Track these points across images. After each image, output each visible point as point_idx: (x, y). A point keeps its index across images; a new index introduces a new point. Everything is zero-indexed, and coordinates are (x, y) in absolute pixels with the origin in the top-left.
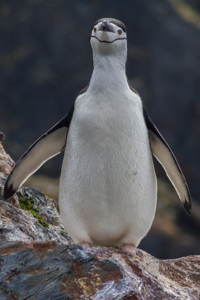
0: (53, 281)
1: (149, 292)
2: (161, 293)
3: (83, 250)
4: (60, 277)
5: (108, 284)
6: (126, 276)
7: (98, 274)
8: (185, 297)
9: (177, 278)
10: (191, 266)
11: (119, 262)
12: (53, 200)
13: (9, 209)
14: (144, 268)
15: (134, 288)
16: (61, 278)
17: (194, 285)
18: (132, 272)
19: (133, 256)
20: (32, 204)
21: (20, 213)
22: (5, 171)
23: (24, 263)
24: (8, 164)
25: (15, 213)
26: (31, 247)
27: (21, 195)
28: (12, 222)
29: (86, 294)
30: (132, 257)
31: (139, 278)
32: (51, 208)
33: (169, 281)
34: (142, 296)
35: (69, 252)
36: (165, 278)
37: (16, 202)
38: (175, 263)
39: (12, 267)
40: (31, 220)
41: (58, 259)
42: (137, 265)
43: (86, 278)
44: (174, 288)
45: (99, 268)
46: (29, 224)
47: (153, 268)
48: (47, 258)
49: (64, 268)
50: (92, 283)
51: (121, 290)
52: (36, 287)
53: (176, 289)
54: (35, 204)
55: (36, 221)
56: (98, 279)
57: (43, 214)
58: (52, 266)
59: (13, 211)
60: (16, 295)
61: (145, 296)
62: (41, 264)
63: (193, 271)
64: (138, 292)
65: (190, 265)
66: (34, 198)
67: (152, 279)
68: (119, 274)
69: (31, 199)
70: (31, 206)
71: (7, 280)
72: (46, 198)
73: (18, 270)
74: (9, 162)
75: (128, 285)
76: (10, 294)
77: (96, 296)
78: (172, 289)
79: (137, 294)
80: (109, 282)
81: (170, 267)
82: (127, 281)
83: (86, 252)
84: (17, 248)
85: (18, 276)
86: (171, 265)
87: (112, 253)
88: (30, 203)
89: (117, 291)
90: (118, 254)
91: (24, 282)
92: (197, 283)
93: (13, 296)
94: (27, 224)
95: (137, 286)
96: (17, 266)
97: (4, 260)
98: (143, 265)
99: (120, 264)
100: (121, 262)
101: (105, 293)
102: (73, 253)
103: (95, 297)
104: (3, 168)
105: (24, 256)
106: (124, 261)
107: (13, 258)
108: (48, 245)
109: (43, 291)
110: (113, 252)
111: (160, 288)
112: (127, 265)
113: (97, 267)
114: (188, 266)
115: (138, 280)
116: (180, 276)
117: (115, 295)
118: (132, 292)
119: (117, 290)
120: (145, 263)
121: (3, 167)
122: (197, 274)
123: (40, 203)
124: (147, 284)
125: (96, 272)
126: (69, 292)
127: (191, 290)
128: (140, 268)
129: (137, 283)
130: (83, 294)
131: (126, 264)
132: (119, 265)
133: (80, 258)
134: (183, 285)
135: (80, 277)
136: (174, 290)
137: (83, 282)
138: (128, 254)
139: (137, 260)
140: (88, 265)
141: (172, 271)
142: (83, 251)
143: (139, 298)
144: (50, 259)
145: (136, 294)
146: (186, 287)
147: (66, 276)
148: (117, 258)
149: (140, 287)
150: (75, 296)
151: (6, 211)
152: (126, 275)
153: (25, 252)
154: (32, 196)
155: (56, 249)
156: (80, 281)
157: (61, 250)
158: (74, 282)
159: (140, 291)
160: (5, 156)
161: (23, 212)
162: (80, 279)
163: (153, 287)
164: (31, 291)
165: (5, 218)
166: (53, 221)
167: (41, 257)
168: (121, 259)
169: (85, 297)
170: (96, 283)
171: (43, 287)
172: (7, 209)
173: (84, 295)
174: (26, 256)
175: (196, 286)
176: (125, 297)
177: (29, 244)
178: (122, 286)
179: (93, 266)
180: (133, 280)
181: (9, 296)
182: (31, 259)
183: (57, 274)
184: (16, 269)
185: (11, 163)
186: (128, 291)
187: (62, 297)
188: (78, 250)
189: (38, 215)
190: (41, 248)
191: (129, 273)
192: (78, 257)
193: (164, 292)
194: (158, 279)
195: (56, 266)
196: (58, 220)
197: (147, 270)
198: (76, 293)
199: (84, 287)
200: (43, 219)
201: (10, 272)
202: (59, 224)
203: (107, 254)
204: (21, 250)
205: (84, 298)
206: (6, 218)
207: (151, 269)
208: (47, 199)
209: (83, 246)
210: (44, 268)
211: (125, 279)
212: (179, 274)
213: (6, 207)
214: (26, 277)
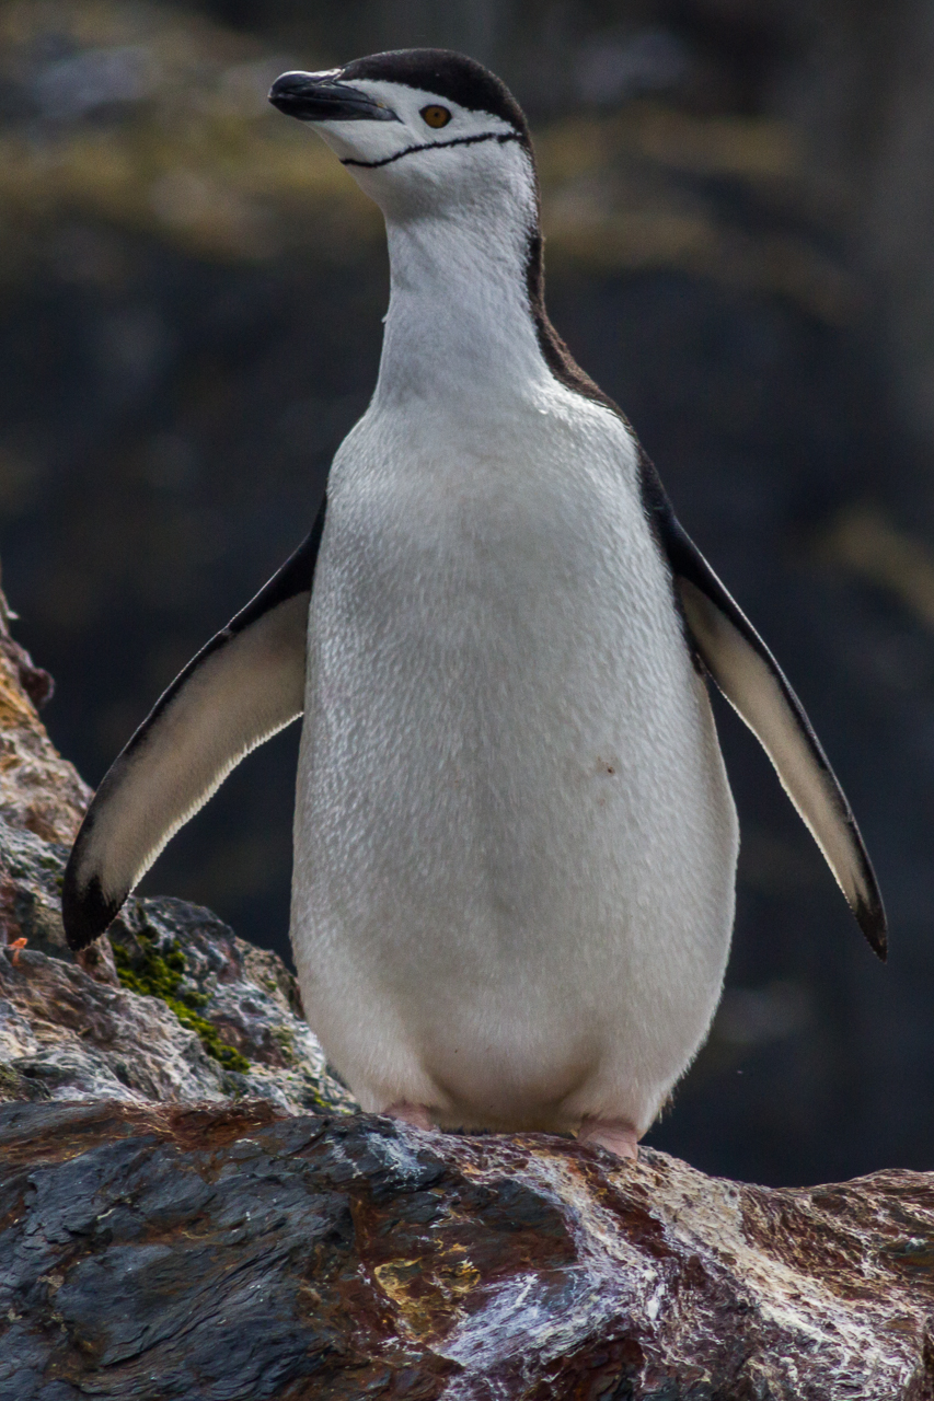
0: (262, 1276)
1: (696, 1321)
2: (749, 1324)
3: (396, 1136)
4: (290, 1260)
5: (507, 1289)
6: (590, 1254)
7: (462, 1244)
8: (857, 1346)
9: (823, 1263)
10: (888, 1212)
11: (558, 1192)
12: (271, 957)
13: (68, 987)
14: (675, 1219)
15: (626, 1304)
16: (295, 1264)
17: (900, 1292)
18: (619, 1234)
19: (622, 1163)
20: (175, 974)
21: (118, 1005)
22: (55, 836)
23: (130, 1196)
24: (68, 802)
25: (97, 1007)
26: (162, 1127)
27: (125, 932)
28: (80, 1044)
29: (409, 1332)
30: (618, 1170)
31: (649, 1261)
32: (261, 991)
33: (788, 1274)
34: (664, 1341)
35: (331, 1147)
36: (768, 1263)
37: (103, 961)
38: (815, 1200)
39: (75, 1216)
40: (168, 1035)
41: (283, 1178)
42: (643, 1204)
43: (409, 1263)
44: (807, 1304)
45: (468, 1219)
46: (160, 1055)
47: (713, 1218)
48: (232, 1176)
49: (309, 1218)
50: (438, 1282)
51: (569, 1313)
52: (182, 1303)
53: (816, 1308)
54: (190, 975)
55: (188, 1039)
56: (466, 1264)
57: (223, 1018)
58: (255, 1210)
59: (88, 996)
60: (90, 1340)
61: (678, 1338)
62: (204, 1201)
63: (893, 1231)
64: (647, 1323)
65: (884, 1205)
66: (184, 945)
67: (710, 1263)
68: (559, 1242)
69: (168, 949)
70: (168, 979)
71: (50, 1276)
72: (236, 946)
73: (101, 1229)
74: (74, 794)
75: (598, 1292)
76: (62, 1337)
77: (456, 1341)
78: (800, 1310)
79: (639, 1329)
80: (513, 1279)
81: (794, 1217)
82: (595, 1274)
83: (410, 1147)
84: (98, 1131)
85: (100, 1258)
86: (797, 1205)
87: (527, 1153)
88: (165, 970)
89: (552, 1317)
90: (555, 1155)
91: (131, 1282)
92: (914, 1286)
93: (76, 1346)
94: (148, 1056)
95: (640, 1294)
96: (98, 1210)
97: (39, 1184)
98: (671, 1204)
99: (562, 1200)
100: (570, 1189)
101: (494, 1326)
102: (349, 1153)
103: (450, 1344)
104: (42, 821)
105: (131, 1168)
106: (584, 1184)
107: (78, 1177)
108: (239, 1120)
109: (213, 1320)
110: (534, 1148)
111: (743, 1305)
112: (597, 1203)
113: (459, 1212)
114: (876, 1212)
115: (645, 1268)
116: (835, 1256)
117: (543, 1333)
118: (619, 1319)
119: (550, 1311)
120: (679, 1197)
121: (44, 817)
122: (912, 1246)
123: (212, 968)
124: (687, 1287)
125: (454, 1234)
126: (330, 1323)
127: (886, 1312)
128: (657, 1217)
129: (642, 1280)
130: (393, 1332)
131: (590, 1201)
132: (559, 1203)
133: (384, 1172)
134: (850, 1293)
135: (378, 1255)
136: (809, 1314)
137: (396, 1280)
138: (601, 1155)
139: (641, 1180)
140: (420, 1203)
141: (802, 1234)
142: (397, 1145)
143: (650, 1346)
144: (245, 1180)
145: (636, 1330)
146: (863, 1301)
147: (317, 1250)
148: (550, 1174)
149: (655, 1298)
150: (361, 1342)
151: (56, 999)
152: (591, 1245)
153: (132, 1147)
154: (172, 935)
155: (272, 1135)
156: (383, 1275)
157: (296, 1141)
158: (356, 1281)
159: (653, 1315)
160: (52, 768)
161: (129, 1000)
162: (383, 1269)
163: (713, 1298)
164: (161, 1323)
165: (49, 1028)
166: (269, 1048)
167: (209, 1172)
168: (569, 1179)
169: (402, 1344)
170: (457, 1284)
171: (214, 1301)
172: (61, 986)
173: (399, 1336)
174: (140, 1166)
175: (907, 1295)
176: (587, 1341)
177: (152, 1115)
178: (573, 1294)
179: (444, 1209)
180: (624, 1268)
181: (62, 1342)
182: (162, 1179)
183: (279, 1245)
184: (94, 1223)
185: (82, 798)
186: (599, 1316)
187: (300, 1345)
188: (375, 1138)
189: (200, 1021)
190: (205, 1132)
191: (605, 1239)
192: (375, 1169)
193: (765, 1323)
194: (737, 1266)
195: (274, 1212)
196: (292, 1043)
197: (685, 1228)
198: (364, 1329)
199: (400, 1303)
200: (222, 1038)
201: (63, 1237)
202: (297, 1063)
203: (507, 1157)
204: (114, 1139)
205: (400, 1350)
206: (54, 1027)
207: (704, 1222)
208: (241, 950)
209: (396, 1122)
210: (221, 1221)
211: (587, 1262)
212: (831, 1246)
213: (54, 981)
214: (135, 1259)
